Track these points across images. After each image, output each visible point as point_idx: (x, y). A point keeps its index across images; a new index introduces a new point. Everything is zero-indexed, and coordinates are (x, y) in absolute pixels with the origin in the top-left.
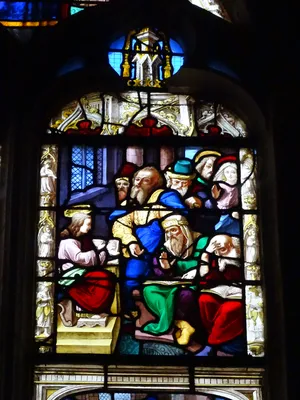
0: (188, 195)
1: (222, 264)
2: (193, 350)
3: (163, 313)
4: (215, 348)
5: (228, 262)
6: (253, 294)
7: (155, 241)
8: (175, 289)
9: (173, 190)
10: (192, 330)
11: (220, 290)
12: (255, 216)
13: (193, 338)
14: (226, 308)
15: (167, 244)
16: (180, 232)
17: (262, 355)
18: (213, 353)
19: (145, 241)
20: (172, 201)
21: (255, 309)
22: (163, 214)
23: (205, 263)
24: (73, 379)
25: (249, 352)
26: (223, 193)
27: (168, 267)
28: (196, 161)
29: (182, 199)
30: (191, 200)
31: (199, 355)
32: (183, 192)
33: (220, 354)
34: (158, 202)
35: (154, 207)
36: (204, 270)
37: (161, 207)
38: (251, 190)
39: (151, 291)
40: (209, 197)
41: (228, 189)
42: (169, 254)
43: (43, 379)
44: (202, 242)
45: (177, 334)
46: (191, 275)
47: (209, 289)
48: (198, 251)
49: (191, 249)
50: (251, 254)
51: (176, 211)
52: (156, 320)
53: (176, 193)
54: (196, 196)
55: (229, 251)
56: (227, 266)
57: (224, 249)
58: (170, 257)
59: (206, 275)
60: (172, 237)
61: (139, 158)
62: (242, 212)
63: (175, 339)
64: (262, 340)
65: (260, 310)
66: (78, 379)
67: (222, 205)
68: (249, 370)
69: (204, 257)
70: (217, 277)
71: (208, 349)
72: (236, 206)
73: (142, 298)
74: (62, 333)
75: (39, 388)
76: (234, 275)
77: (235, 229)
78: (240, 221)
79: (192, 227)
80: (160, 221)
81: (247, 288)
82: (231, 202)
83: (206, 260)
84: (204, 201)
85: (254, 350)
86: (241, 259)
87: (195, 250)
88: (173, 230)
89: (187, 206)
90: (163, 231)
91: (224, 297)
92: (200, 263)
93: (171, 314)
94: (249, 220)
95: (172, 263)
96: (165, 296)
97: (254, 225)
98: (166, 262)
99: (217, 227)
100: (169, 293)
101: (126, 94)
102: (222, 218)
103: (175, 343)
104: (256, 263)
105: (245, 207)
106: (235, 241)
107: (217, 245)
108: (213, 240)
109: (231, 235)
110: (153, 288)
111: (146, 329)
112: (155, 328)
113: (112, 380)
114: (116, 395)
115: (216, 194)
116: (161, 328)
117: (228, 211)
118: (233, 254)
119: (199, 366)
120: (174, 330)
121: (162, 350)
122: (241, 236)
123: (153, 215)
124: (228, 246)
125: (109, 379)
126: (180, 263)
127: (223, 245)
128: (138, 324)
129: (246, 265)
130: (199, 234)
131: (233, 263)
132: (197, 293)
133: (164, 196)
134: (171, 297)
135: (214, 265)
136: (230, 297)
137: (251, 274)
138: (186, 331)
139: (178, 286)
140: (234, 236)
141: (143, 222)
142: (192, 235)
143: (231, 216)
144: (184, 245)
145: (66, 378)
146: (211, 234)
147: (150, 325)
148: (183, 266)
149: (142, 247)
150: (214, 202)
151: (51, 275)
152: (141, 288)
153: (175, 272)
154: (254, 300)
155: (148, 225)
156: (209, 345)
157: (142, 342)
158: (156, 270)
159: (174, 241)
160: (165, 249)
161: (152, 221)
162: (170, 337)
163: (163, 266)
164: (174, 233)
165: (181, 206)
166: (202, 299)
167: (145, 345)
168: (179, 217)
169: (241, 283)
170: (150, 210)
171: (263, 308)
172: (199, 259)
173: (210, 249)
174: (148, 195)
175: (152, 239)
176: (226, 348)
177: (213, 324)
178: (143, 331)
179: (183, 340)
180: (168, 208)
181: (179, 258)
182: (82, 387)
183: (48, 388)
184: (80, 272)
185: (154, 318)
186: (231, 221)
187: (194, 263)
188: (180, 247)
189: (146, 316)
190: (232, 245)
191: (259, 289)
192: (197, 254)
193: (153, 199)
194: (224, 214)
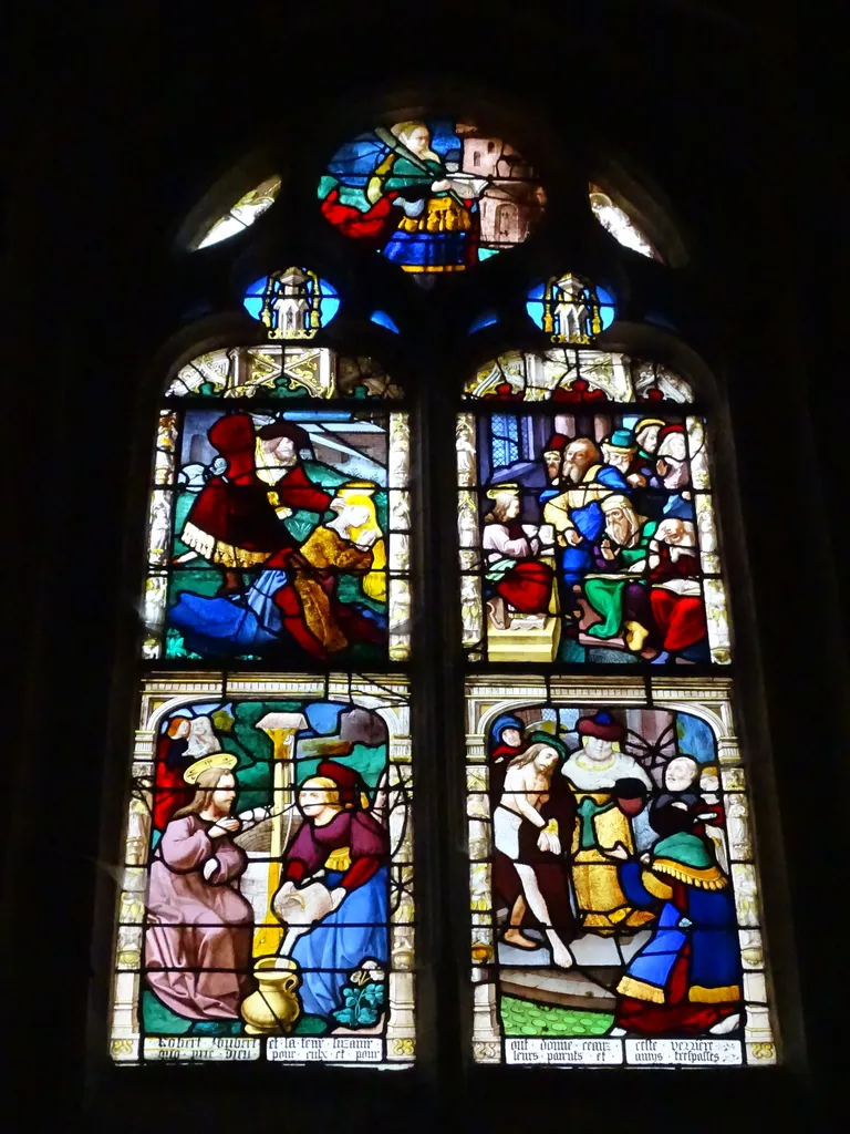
0: (629, 472)
1: (674, 554)
2: (648, 656)
3: (611, 613)
4: (673, 654)
5: (682, 551)
6: (714, 589)
7: (594, 527)
8: (622, 584)
9: (612, 466)
10: (645, 633)
11: (675, 585)
12: (709, 497)
13: (647, 643)
14: (683, 606)
15: (609, 530)
16: (623, 516)
17: (729, 662)
18: (670, 661)
19: (583, 527)
20: (612, 480)
21: (716, 607)
22: (603, 494)
23: (655, 553)
24: (510, 692)
25: (713, 659)
26: (670, 469)
27: (612, 558)
28: (637, 431)
29: (623, 477)
30: (634, 478)
31: (654, 662)
32: (624, 468)
33: (679, 661)
34: (596, 481)
35: (591, 486)
36: (654, 561)
37: (600, 486)
38: (703, 466)
39: (594, 587)
40: (655, 474)
41: (676, 465)
42: (612, 542)
43: (475, 692)
44: (650, 528)
45: (628, 638)
46: (639, 567)
47: (661, 583)
48: (644, 538)
49: (637, 536)
50: (708, 542)
51: (617, 491)
52: (603, 621)
53: (616, 470)
54: (639, 472)
55: (681, 538)
56: (681, 557)
57: (675, 536)
58: (613, 546)
59: (657, 567)
60: (614, 522)
61: (569, 427)
62: (694, 492)
63: (626, 643)
64: (727, 644)
65: (722, 608)
66: (515, 692)
67: (670, 483)
68: (716, 679)
69: (653, 546)
70: (670, 570)
71: (665, 656)
72: (686, 485)
73: (583, 595)
74: (494, 638)
75: (471, 704)
76: (689, 567)
77: (687, 512)
78: (692, 502)
79: (637, 511)
80: (599, 502)
81: (706, 581)
82: (680, 479)
83: (656, 549)
84: (648, 478)
85: (719, 657)
86: (696, 548)
87: (642, 538)
88: (615, 513)
89: (629, 484)
90: (603, 515)
91: (679, 593)
92: (649, 552)
93: (620, 614)
94: (703, 502)
95: (616, 553)
96: (611, 592)
97: (709, 508)
98: (610, 551)
99: (666, 510)
100: (615, 589)
101: (550, 352)
102: (672, 499)
103: (626, 649)
104: (715, 552)
105: (698, 485)
106: (688, 526)
107: (667, 532)
108: (662, 525)
109: (682, 520)
110: (598, 583)
111: (591, 632)
112: (602, 630)
113: (556, 694)
114: (561, 711)
115: (661, 471)
116: (609, 631)
117: (678, 491)
118: (687, 541)
119: (654, 676)
120: (624, 632)
121: (612, 657)
122: (694, 520)
123: (591, 496)
124: (680, 533)
125: (552, 691)
126: (625, 553)
127: (674, 532)
128: (582, 626)
129: (702, 554)
130: (645, 519)
131: (687, 552)
132: (648, 589)
133: (601, 473)
134: (618, 593)
135: (665, 555)
136: (687, 593)
137: (709, 565)
138: (638, 633)
139: (626, 581)
140: (687, 520)
141: (579, 505)
142: (637, 519)
143: (681, 497)
144: (629, 532)
145: (502, 691)
146: (659, 518)
147: (596, 626)
148: (630, 557)
149: (579, 534)
150: (661, 480)
151: (476, 568)
152: (583, 583)
153: (621, 564)
154: (715, 597)
155: (584, 508)
156: (666, 651)
157: (588, 647)
158: (598, 561)
159: (616, 526)
160: (607, 537)
161: (589, 503)
162: (620, 642)
163: (606, 556)
164: (617, 517)
165: (622, 485)
166: (654, 596)
167: (592, 651)
168: (621, 498)
169: (699, 576)
170: (587, 489)
171: (726, 605)
172: (647, 548)
173: (660, 536)
174: (584, 471)
175: (591, 525)
176: (685, 654)
177: (668, 626)
178: (588, 635)
179: (636, 645)
180: (609, 487)
181: (623, 547)
182: (522, 701)
183: (481, 705)
184: (511, 564)
185: (599, 619)
186: (681, 502)
187: (642, 553)
188: (625, 534)
189: (590, 617)
190: (684, 532)
191: (720, 583)
192: (645, 542)
193: (590, 476)
194: (673, 495)
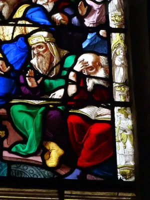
0: (54, 11)
1: (90, 84)
2: (63, 172)
3: (31, 133)
4: (85, 171)
5: (96, 82)
6: (123, 116)
7: (21, 58)
9: (39, 5)
10: (61, 152)
12: (123, 35)
14: (95, 130)
15: (34, 61)
16: (47, 49)
17: (133, 179)
20: (38, 17)
21: (125, 131)
22: (29, 29)
23: (73, 83)
25: (119, 176)
26: (90, 10)
27: (35, 85)
29: (48, 15)
30: (58, 17)
32: (49, 8)
33: (89, 177)
34: (24, 17)
35: (19, 22)
36: (72, 89)
37: (27, 23)
38: (118, 8)
40: (76, 14)
41: (95, 7)
42: (36, 72)
45: (46, 156)
47: (78, 109)
48: (65, 69)
49: (58, 68)
51: (42, 28)
52: (24, 140)
53: (42, 8)
54: (62, 12)
55: (97, 70)
57: (92, 68)
58: (37, 75)
59: (74, 95)
60: (39, 54)
62: (110, 31)
63: (44, 161)
64: (132, 163)
65: (129, 133)
67: (89, 22)
68: (120, 194)
69: (72, 76)
71: (77, 172)
73: (9, 117)
77: (103, 48)
79: (59, 45)
80: (26, 37)
81: (116, 109)
82: (98, 19)
83: (74, 79)
84: (70, 17)
85: (124, 174)
86: (110, 79)
87: (62, 69)
88: (40, 47)
89: (53, 22)
90: (29, 48)
91: (93, 118)
92: (68, 82)
93: (39, 135)
94: (117, 39)
95: (39, 81)
96: (33, 116)
97: (122, 44)
98: (33, 80)
99: (85, 45)
100: (37, 112)
102: (90, 36)
103: (44, 165)
106: (103, 60)
107: (84, 64)
108: (80, 59)
109: (98, 54)
110: (20, 107)
111: (14, 150)
112: (23, 149)
115: (82, 11)
117: (96, 29)
118: (101, 73)
119: (67, 190)
120: (43, 151)
121: (31, 172)
122: (109, 55)
123: (18, 31)
124: (97, 65)
126: (47, 81)
127: (90, 64)
128: (6, 144)
129: (114, 85)
130: (66, 52)
131: (101, 82)
132: (65, 114)
133: (29, 11)
134: (39, 117)
135: (81, 85)
136: (100, 118)
138: (55, 153)
139: (46, 106)
140: (102, 55)
141: (8, 38)
142: (59, 52)
143: (98, 34)
144: (51, 63)
147: (19, 145)
148: (51, 85)
149: (7, 64)
150: (81, 19)
152: (8, 106)
153: (43, 91)
154: (123, 122)
155: (14, 41)
156: (79, 168)
157: (10, 163)
158: (23, 88)
159: (40, 58)
160: (32, 67)
161: (18, 37)
162: (39, 159)
163: (30, 84)
164: (41, 50)
165: (47, 22)
166: (71, 119)
167: (13, 167)
168: (45, 34)
169: (110, 104)
170: (15, 25)
171: (133, 130)
172: (66, 78)
173: (78, 68)
175: (18, 56)
176: (96, 171)
178: (10, 152)
179: (52, 162)
181: (46, 77)
185: (21, 138)
186: (98, 39)
187: (62, 82)
188: (47, 65)
189: (13, 137)
190: (100, 65)
191: (128, 110)
192: (65, 73)
194: (91, 32)
